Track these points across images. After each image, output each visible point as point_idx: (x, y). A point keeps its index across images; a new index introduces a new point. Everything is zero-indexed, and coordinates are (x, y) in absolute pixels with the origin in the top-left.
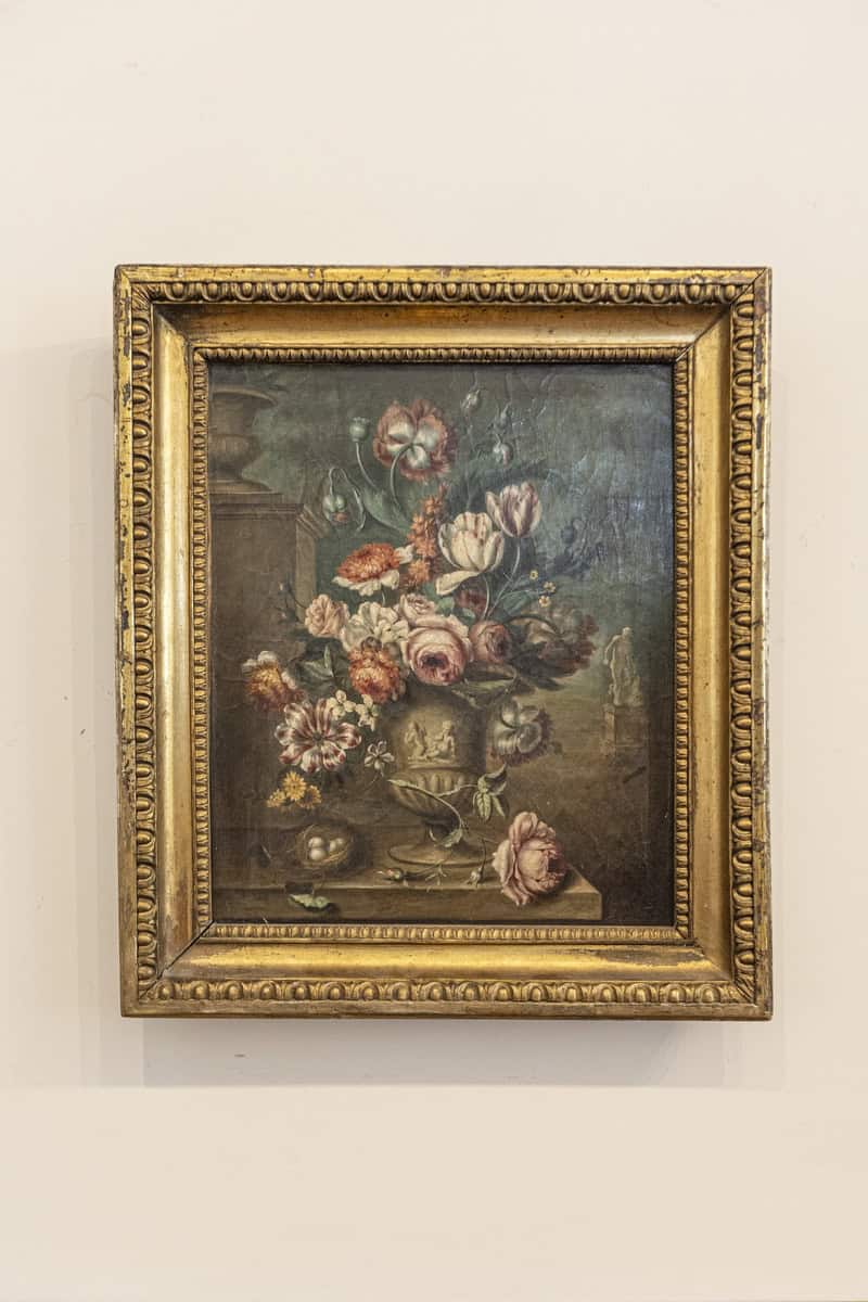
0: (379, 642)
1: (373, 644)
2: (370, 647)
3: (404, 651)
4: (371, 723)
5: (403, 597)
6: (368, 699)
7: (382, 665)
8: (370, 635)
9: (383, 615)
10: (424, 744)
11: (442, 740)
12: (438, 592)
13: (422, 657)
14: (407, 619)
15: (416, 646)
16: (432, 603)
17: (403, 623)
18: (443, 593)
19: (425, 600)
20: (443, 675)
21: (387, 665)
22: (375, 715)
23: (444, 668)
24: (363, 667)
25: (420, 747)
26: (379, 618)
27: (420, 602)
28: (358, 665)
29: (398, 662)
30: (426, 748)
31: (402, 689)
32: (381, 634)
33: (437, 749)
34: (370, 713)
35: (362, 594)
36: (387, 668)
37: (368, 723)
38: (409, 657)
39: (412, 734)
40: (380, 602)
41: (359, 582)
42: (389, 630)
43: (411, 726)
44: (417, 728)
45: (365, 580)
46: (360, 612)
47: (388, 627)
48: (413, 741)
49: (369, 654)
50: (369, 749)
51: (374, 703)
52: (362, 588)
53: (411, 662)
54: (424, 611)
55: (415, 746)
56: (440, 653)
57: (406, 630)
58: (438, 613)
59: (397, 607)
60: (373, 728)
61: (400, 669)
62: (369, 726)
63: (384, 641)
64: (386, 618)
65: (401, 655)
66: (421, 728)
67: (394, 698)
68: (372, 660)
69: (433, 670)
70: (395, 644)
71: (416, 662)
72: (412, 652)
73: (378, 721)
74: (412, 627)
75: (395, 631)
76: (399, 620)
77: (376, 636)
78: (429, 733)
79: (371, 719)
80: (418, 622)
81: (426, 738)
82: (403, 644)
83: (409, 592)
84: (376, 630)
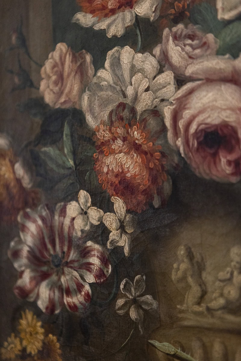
0: (133, 111)
1: (126, 114)
2: (122, 119)
3: (168, 122)
4: (124, 242)
5: (166, 31)
6: (119, 204)
7: (137, 148)
8: (121, 100)
9: (138, 65)
10: (202, 284)
11: (230, 279)
12: (220, 16)
13: (196, 132)
14: (172, 68)
15: (187, 114)
16: (210, 37)
17: (167, 77)
18: (227, 16)
19: (199, 33)
20: (229, 163)
21: (145, 147)
22: (130, 230)
23: (230, 150)
24: (113, 152)
25: (196, 290)
26: (133, 70)
27: (192, 37)
28: (105, 149)
29: (160, 142)
30: (204, 293)
31: (167, 187)
32: (136, 98)
33: (222, 295)
34: (122, 228)
35: (110, 35)
36: (146, 153)
37: (121, 244)
38: (176, 134)
39: (183, 266)
40: (133, 46)
41: (106, 16)
42: (147, 90)
43: (182, 251)
44: (190, 256)
45: (113, 12)
46: (107, 64)
47: (145, 84)
48: (184, 279)
49: (120, 131)
50: (122, 286)
51: (128, 211)
52: (109, 26)
53: (180, 142)
54: (198, 51)
55: (189, 287)
56: (225, 125)
57: (172, 88)
58: (220, 53)
59: (157, 50)
60: (126, 250)
61: (163, 155)
62: (122, 248)
63: (140, 108)
64: (142, 71)
65: (164, 129)
66: (197, 257)
67: (156, 203)
68: (124, 139)
69: (215, 155)
70: (156, 113)
71: (187, 142)
72: (181, 124)
73: (134, 242)
74: (180, 81)
75: (155, 92)
76: (160, 71)
77: (128, 101)
78: (209, 268)
79: (124, 237)
80: (189, 71)
81: (204, 275)
82: (167, 112)
83: (176, 21)
84: (130, 91)
